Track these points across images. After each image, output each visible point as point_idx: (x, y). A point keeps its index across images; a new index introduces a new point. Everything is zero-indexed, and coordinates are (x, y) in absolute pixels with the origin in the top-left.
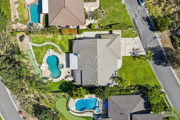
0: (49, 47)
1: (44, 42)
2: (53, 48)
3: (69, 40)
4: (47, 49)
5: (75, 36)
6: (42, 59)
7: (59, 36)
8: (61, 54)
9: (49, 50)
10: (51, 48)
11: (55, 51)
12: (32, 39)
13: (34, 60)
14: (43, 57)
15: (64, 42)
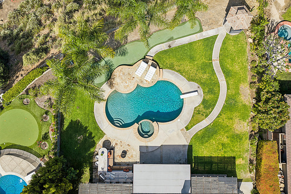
0: (211, 91)
1: (227, 73)
2: (208, 105)
3: (234, 158)
4: (203, 84)
5: (247, 181)
6: (171, 67)
7: (246, 124)
8: (187, 128)
9: (201, 91)
10: (209, 97)
11: (197, 112)
12: (237, 37)
13: (170, 40)
14: (179, 71)
15: (226, 140)
